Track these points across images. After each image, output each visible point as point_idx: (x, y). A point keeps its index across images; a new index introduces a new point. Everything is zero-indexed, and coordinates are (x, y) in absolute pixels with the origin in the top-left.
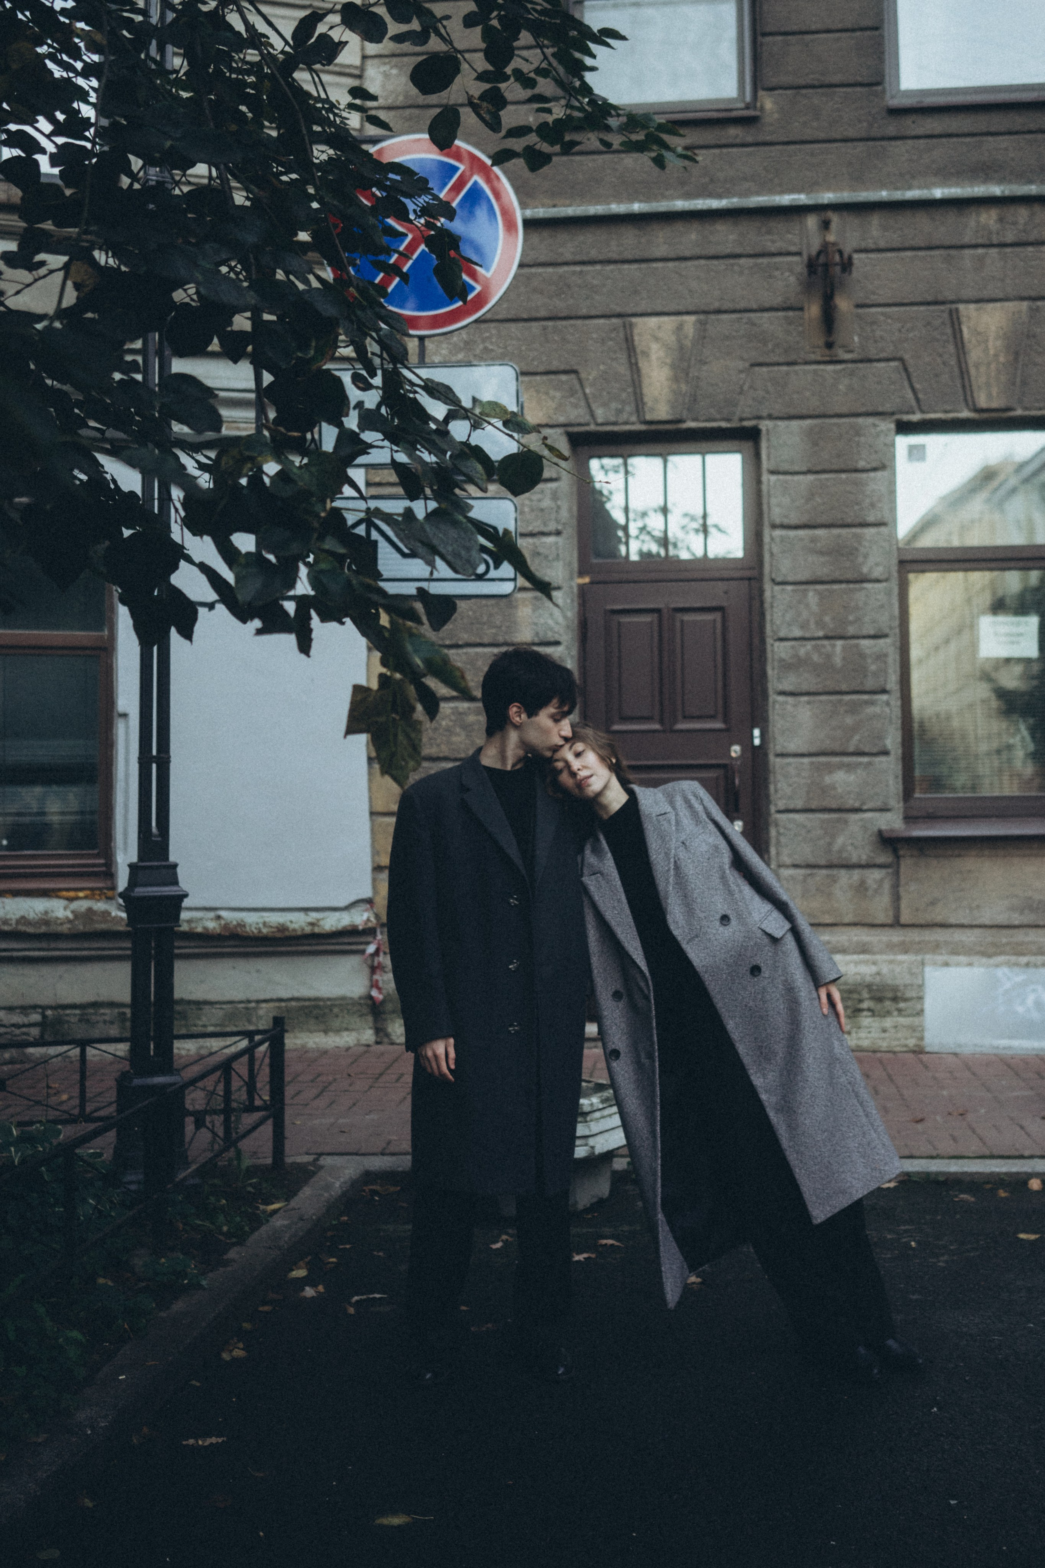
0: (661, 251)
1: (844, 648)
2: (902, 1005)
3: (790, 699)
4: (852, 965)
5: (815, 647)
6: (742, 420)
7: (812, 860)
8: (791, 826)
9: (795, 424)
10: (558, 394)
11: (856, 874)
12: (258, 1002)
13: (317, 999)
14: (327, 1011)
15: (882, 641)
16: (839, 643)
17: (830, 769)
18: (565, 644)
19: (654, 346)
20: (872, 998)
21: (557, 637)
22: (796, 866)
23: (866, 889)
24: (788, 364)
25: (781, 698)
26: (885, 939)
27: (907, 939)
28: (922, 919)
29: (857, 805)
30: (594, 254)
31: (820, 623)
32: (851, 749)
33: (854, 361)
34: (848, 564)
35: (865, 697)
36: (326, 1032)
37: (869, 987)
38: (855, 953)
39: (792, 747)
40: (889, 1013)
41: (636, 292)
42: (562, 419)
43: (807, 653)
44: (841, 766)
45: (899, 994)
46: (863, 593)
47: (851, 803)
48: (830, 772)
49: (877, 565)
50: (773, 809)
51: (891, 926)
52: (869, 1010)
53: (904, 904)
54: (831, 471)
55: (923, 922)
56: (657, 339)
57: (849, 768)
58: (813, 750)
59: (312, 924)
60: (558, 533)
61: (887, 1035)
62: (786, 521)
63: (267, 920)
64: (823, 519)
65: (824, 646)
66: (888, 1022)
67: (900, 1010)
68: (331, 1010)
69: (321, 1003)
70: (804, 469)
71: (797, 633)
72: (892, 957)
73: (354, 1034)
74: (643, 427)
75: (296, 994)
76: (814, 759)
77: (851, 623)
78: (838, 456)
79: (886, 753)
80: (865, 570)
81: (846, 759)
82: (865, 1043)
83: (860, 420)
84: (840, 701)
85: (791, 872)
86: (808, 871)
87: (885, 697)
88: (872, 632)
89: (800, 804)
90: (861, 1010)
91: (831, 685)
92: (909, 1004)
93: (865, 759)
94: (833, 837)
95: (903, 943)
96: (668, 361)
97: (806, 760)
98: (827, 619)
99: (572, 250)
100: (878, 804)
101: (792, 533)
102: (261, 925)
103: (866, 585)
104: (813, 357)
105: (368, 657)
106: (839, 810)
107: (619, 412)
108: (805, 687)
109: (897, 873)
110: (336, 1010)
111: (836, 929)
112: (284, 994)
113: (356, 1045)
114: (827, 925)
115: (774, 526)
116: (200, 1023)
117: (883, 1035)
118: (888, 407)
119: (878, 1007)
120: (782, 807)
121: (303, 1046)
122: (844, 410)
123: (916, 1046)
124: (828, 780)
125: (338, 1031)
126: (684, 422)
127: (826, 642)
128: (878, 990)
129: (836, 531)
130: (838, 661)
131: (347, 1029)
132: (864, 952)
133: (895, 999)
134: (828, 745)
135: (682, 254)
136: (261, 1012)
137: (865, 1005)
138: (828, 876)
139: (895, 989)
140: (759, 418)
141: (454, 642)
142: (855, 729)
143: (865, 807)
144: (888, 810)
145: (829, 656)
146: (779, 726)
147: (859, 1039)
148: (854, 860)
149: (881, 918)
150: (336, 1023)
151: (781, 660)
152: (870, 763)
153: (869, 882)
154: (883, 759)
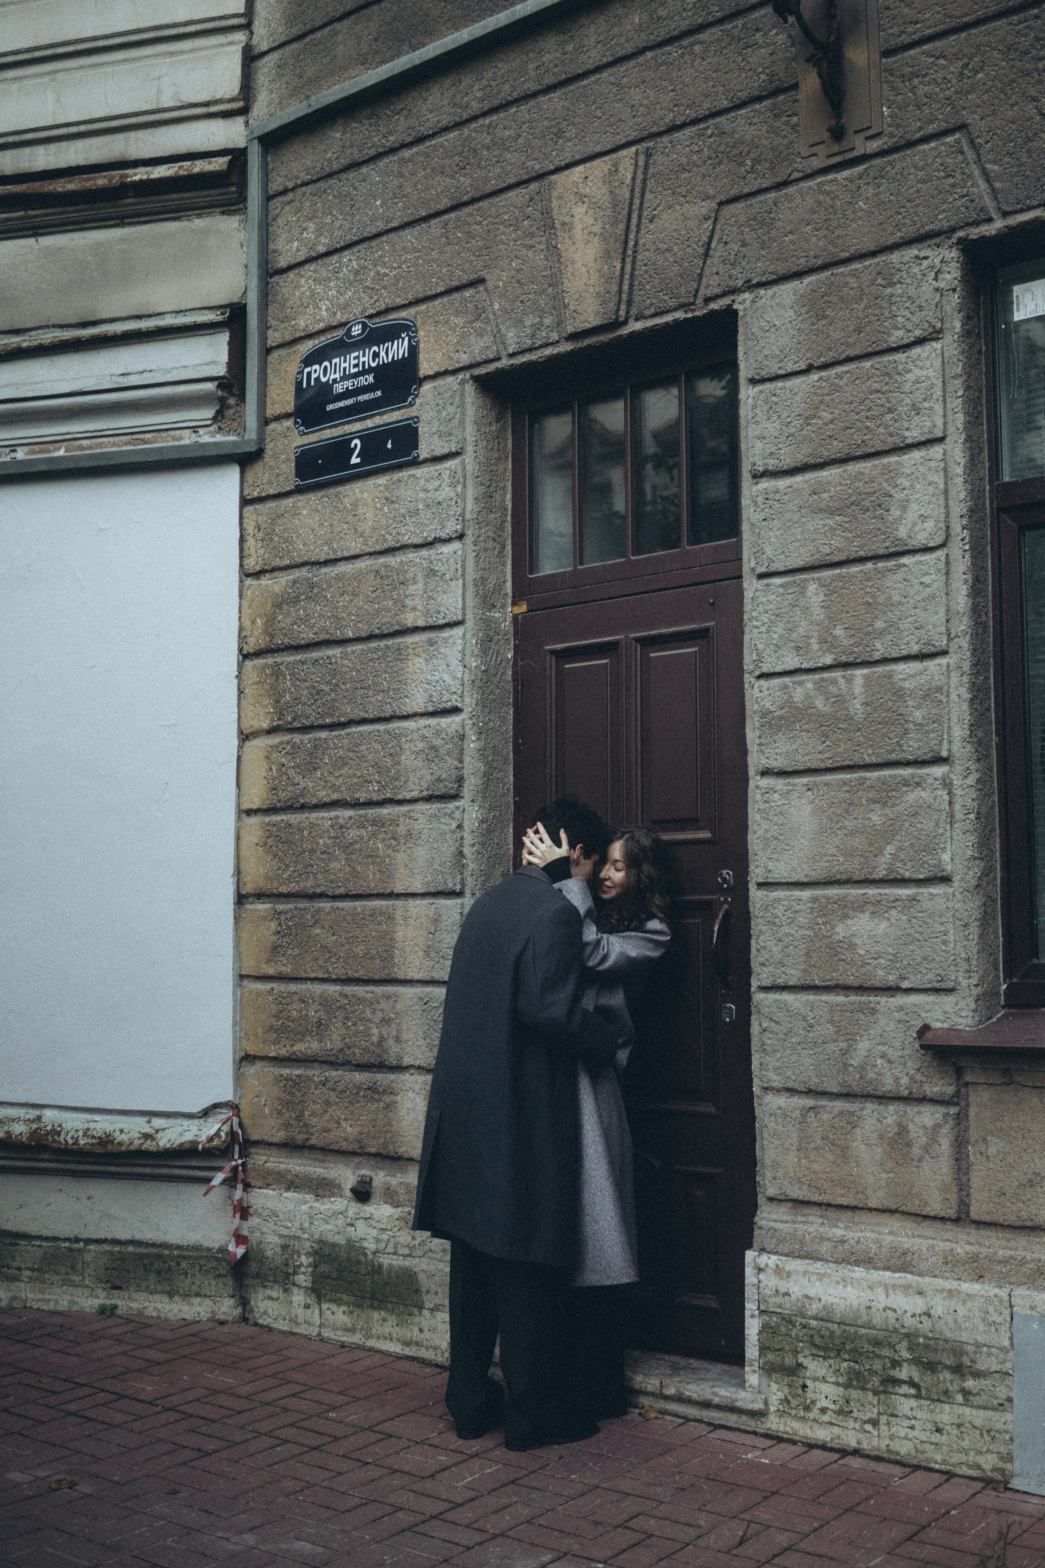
0: (593, 57)
1: (868, 681)
2: (970, 1383)
3: (779, 783)
4: (880, 1290)
5: (819, 686)
6: (707, 300)
7: (814, 1082)
8: (780, 1015)
9: (787, 289)
10: (459, 321)
11: (891, 1113)
12: (88, 1241)
13: (165, 1245)
14: (173, 1264)
15: (932, 665)
16: (860, 672)
17: (847, 909)
18: (467, 710)
19: (580, 210)
20: (916, 1362)
21: (455, 701)
22: (792, 1091)
23: (909, 1145)
24: (778, 186)
25: (765, 782)
26: (942, 1245)
27: (984, 1251)
28: (1010, 1213)
29: (892, 979)
30: (507, 92)
31: (827, 642)
32: (880, 873)
33: (882, 153)
34: (873, 524)
35: (906, 772)
36: (171, 1295)
37: (910, 1336)
38: (887, 1268)
39: (781, 870)
40: (946, 1396)
41: (559, 134)
42: (464, 359)
43: (808, 696)
44: (862, 906)
45: (966, 1361)
46: (899, 576)
47: (883, 976)
48: (846, 916)
49: (923, 518)
50: (754, 983)
51: (957, 1221)
52: (911, 1383)
53: (976, 1179)
54: (849, 360)
55: (1012, 1219)
56: (582, 198)
57: (878, 909)
58: (815, 876)
59: (147, 1136)
60: (461, 537)
61: (942, 1439)
62: (772, 464)
63: (92, 1125)
64: (836, 448)
65: (834, 682)
66: (946, 1414)
67: (966, 1393)
68: (178, 1264)
69: (166, 1252)
70: (803, 366)
71: (791, 662)
72: (954, 1285)
73: (208, 1302)
74: (567, 347)
75: (138, 1236)
76: (818, 892)
77: (880, 634)
78: (858, 330)
79: (946, 879)
80: (902, 533)
81: (872, 891)
82: (904, 1449)
83: (895, 257)
84: (862, 782)
85: (782, 1101)
86: (810, 1102)
87: (938, 771)
88: (915, 649)
89: (793, 976)
90: (897, 1382)
91: (843, 753)
92: (984, 1383)
93: (904, 892)
94: (851, 1039)
95: (974, 1258)
96: (597, 229)
97: (806, 894)
98: (839, 631)
99: (479, 94)
100: (928, 978)
101: (782, 483)
102: (81, 1133)
103: (905, 560)
104: (816, 163)
105: (240, 747)
106: (861, 989)
107: (537, 327)
108: (803, 761)
109: (961, 1119)
110: (184, 1264)
111: (859, 1216)
112: (124, 1235)
113: (209, 1320)
114: (841, 1207)
115: (757, 476)
116: (14, 1264)
117: (936, 1438)
118: (942, 222)
119: (926, 1380)
120: (767, 982)
121: (140, 1313)
122: (870, 245)
123: (995, 1469)
124: (841, 931)
125: (186, 1296)
126: (625, 322)
127: (837, 674)
128: (926, 1347)
129: (853, 468)
130: (857, 708)
131: (197, 1295)
132: (904, 1268)
133: (958, 1370)
134: (842, 866)
135: (620, 53)
136: (88, 1257)
137: (903, 1373)
138: (841, 1113)
139: (958, 1350)
140: (734, 291)
141: (335, 719)
142: (888, 833)
143: (905, 985)
144: (950, 991)
145: (841, 700)
146: (761, 832)
147: (892, 1437)
148: (888, 1085)
149: (936, 1207)
150: (185, 1284)
151: (765, 713)
152: (913, 899)
153: (914, 1131)
154: (937, 890)
